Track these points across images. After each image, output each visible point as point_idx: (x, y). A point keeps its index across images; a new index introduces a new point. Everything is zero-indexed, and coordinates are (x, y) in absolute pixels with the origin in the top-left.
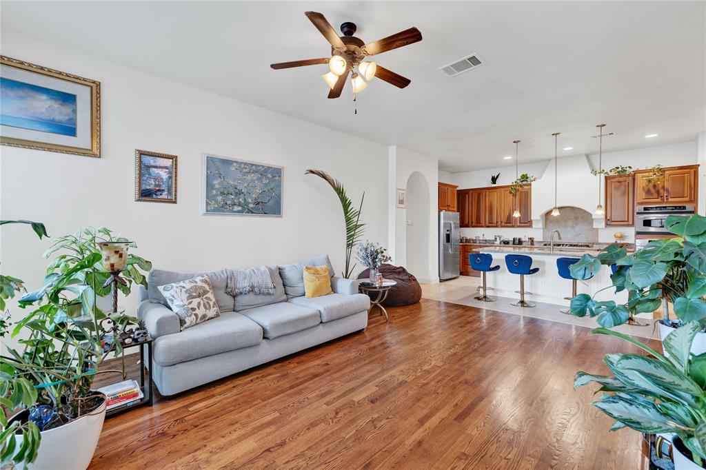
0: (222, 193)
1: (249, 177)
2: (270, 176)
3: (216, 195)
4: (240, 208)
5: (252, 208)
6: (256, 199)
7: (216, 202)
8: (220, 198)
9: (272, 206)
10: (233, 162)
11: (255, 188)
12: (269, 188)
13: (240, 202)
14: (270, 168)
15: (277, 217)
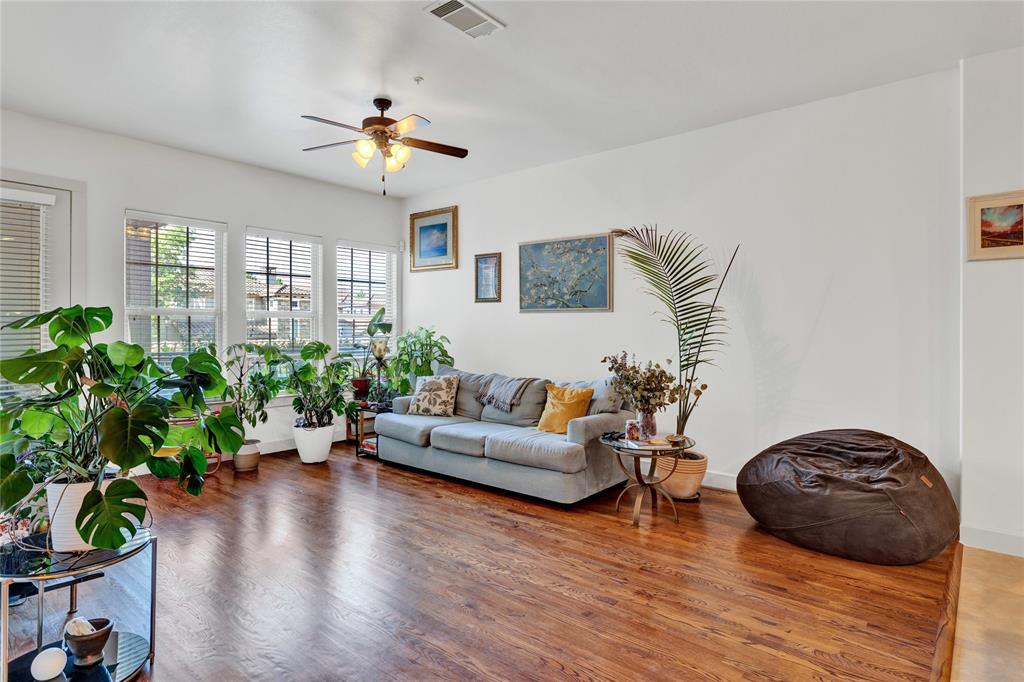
0: (536, 286)
1: (564, 260)
2: (590, 251)
3: (530, 289)
4: (554, 302)
5: (568, 301)
6: (572, 287)
7: (530, 297)
8: (533, 292)
9: (594, 295)
10: (545, 244)
11: (571, 271)
12: (590, 269)
13: (554, 294)
14: (589, 239)
15: (602, 311)
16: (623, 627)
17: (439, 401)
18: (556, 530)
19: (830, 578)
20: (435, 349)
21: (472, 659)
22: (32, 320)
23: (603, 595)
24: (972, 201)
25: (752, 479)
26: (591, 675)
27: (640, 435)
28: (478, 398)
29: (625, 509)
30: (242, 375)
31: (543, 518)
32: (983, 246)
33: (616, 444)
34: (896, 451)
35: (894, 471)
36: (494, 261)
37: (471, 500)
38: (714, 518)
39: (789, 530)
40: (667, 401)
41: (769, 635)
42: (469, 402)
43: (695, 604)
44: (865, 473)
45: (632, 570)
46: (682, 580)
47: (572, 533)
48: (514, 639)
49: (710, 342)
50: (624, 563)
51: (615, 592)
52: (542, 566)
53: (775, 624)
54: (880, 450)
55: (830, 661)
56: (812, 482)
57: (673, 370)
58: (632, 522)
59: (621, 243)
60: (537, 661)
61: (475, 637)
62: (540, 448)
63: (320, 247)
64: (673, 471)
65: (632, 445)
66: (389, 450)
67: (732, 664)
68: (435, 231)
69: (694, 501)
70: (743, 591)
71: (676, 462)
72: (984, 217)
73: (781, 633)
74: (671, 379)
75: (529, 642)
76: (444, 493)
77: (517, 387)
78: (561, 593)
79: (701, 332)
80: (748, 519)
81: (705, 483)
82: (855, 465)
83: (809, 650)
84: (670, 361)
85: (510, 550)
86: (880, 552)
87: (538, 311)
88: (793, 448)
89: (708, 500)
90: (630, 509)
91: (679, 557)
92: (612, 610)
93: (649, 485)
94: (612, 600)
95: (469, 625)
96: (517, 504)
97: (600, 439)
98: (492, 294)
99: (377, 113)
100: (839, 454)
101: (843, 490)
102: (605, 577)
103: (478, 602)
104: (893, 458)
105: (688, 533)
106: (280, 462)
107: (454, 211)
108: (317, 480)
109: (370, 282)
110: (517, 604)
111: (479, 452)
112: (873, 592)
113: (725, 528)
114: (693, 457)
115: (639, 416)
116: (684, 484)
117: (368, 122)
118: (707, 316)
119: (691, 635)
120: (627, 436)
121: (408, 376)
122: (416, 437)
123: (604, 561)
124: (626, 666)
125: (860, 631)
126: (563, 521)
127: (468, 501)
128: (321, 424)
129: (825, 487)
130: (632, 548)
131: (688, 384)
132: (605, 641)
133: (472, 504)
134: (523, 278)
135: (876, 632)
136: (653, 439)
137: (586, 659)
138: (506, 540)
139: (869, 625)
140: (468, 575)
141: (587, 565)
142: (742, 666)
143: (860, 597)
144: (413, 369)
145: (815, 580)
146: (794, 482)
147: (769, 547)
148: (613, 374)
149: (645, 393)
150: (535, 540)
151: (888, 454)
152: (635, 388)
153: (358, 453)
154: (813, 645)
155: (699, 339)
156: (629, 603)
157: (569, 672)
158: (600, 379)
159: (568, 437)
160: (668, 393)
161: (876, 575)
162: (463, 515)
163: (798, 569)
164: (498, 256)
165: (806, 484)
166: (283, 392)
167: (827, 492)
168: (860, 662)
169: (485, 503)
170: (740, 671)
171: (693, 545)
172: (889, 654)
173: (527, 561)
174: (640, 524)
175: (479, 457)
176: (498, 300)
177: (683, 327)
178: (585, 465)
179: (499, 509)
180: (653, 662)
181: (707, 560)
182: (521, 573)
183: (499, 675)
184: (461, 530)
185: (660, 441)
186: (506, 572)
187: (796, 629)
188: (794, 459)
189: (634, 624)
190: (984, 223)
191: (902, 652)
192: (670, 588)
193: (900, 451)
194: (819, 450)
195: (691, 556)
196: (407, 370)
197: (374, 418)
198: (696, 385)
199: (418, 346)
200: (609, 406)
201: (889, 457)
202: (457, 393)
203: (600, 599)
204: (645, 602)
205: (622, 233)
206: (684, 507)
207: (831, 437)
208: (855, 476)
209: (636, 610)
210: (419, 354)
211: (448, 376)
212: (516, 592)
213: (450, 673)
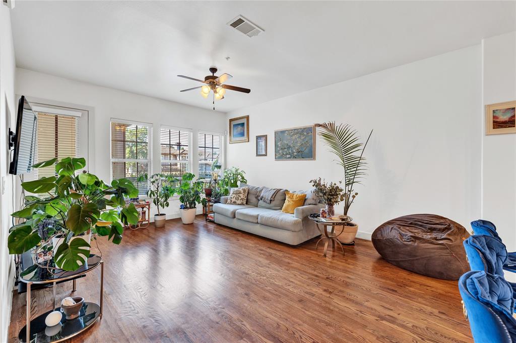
0: (282, 149)
1: (294, 137)
2: (305, 134)
3: (279, 151)
4: (289, 156)
5: (296, 155)
6: (298, 150)
7: (280, 154)
8: (281, 151)
9: (307, 153)
10: (286, 131)
11: (297, 143)
12: (305, 141)
13: (289, 152)
14: (304, 129)
15: (311, 160)
16: (317, 308)
17: (240, 198)
18: (289, 257)
19: (418, 286)
20: (239, 176)
21: (245, 323)
22: (44, 164)
23: (308, 291)
24: (488, 107)
25: (379, 237)
26: (301, 334)
27: (327, 215)
28: (257, 197)
29: (320, 248)
30: (158, 187)
31: (283, 251)
32: (494, 128)
33: (316, 219)
34: (449, 225)
35: (449, 235)
36: (264, 138)
37: (252, 242)
38: (361, 253)
39: (398, 261)
40: (339, 200)
41: (389, 316)
42: (253, 199)
43: (352, 298)
44: (434, 235)
45: (323, 278)
46: (347, 285)
47: (296, 259)
48: (265, 313)
49: (359, 174)
50: (319, 275)
51: (314, 290)
52: (281, 275)
53: (392, 310)
54: (442, 225)
55: (421, 332)
56: (408, 239)
57: (342, 186)
58: (323, 254)
59: (319, 130)
60: (275, 325)
61: (247, 311)
62: (282, 220)
63: (192, 133)
64: (342, 232)
65: (323, 220)
66: (219, 219)
67: (371, 331)
68: (240, 126)
69: (352, 245)
70: (375, 291)
71: (344, 228)
72: (495, 114)
73: (395, 315)
74: (341, 190)
75: (272, 315)
76: (240, 238)
77: (273, 192)
78: (289, 289)
79: (355, 169)
80: (377, 254)
81: (357, 236)
82: (429, 231)
83: (410, 325)
84: (341, 182)
85: (267, 267)
86: (442, 273)
87: (282, 160)
88: (399, 223)
89: (358, 245)
90: (322, 248)
91: (345, 273)
92: (313, 299)
93: (331, 238)
94: (312, 293)
95: (245, 304)
96: (272, 244)
97: (309, 217)
98: (264, 153)
99: (211, 74)
100: (421, 226)
101: (423, 243)
102: (310, 281)
103: (250, 293)
104: (448, 229)
105: (349, 260)
106: (174, 223)
107: (248, 117)
108: (188, 231)
109: (213, 148)
110: (268, 294)
111: (256, 220)
112: (440, 294)
113: (366, 258)
114: (352, 225)
115: (327, 207)
116: (347, 237)
117: (207, 78)
118: (358, 162)
119: (350, 314)
120: (321, 216)
121: (227, 188)
122: (229, 214)
123: (310, 273)
124: (318, 330)
125: (435, 316)
126: (292, 253)
127: (250, 243)
128: (191, 208)
129: (415, 242)
130: (323, 267)
131: (349, 193)
132: (308, 315)
133: (252, 244)
134: (276, 146)
135: (444, 317)
136: (333, 217)
137: (299, 325)
138: (266, 262)
139: (439, 312)
140: (247, 279)
141: (302, 275)
142: (376, 333)
143: (434, 297)
144: (229, 185)
145: (411, 286)
146: (399, 239)
147: (387, 268)
148: (315, 188)
149: (329, 197)
150: (279, 262)
151: (445, 226)
152: (325, 194)
153: (206, 220)
154: (411, 322)
155: (354, 172)
156: (321, 296)
157: (290, 332)
158: (309, 190)
159: (294, 215)
160: (339, 196)
161: (441, 285)
162: (248, 249)
163: (401, 280)
164: (266, 136)
165: (405, 240)
166: (176, 194)
167: (416, 244)
168: (437, 334)
169: (257, 244)
170: (375, 335)
171: (352, 267)
172: (451, 330)
173: (274, 272)
174: (327, 256)
175: (256, 223)
176: (266, 155)
177: (347, 167)
178: (302, 228)
179: (264, 246)
180: (331, 328)
181: (358, 275)
182: (271, 278)
183: (257, 332)
184: (246, 256)
185: (336, 218)
186: (265, 278)
187: (403, 313)
188: (399, 228)
189: (323, 307)
190: (494, 117)
191: (458, 328)
192: (341, 288)
193: (452, 225)
194: (411, 224)
195: (351, 272)
196: (227, 185)
197: (212, 205)
198: (353, 193)
199: (232, 175)
200: (313, 202)
201: (446, 228)
202: (248, 195)
203: (307, 293)
204: (328, 295)
205: (320, 125)
206: (347, 248)
207: (417, 218)
208: (429, 236)
209: (324, 299)
210: (232, 178)
211: (244, 188)
212: (268, 288)
213: (234, 330)
